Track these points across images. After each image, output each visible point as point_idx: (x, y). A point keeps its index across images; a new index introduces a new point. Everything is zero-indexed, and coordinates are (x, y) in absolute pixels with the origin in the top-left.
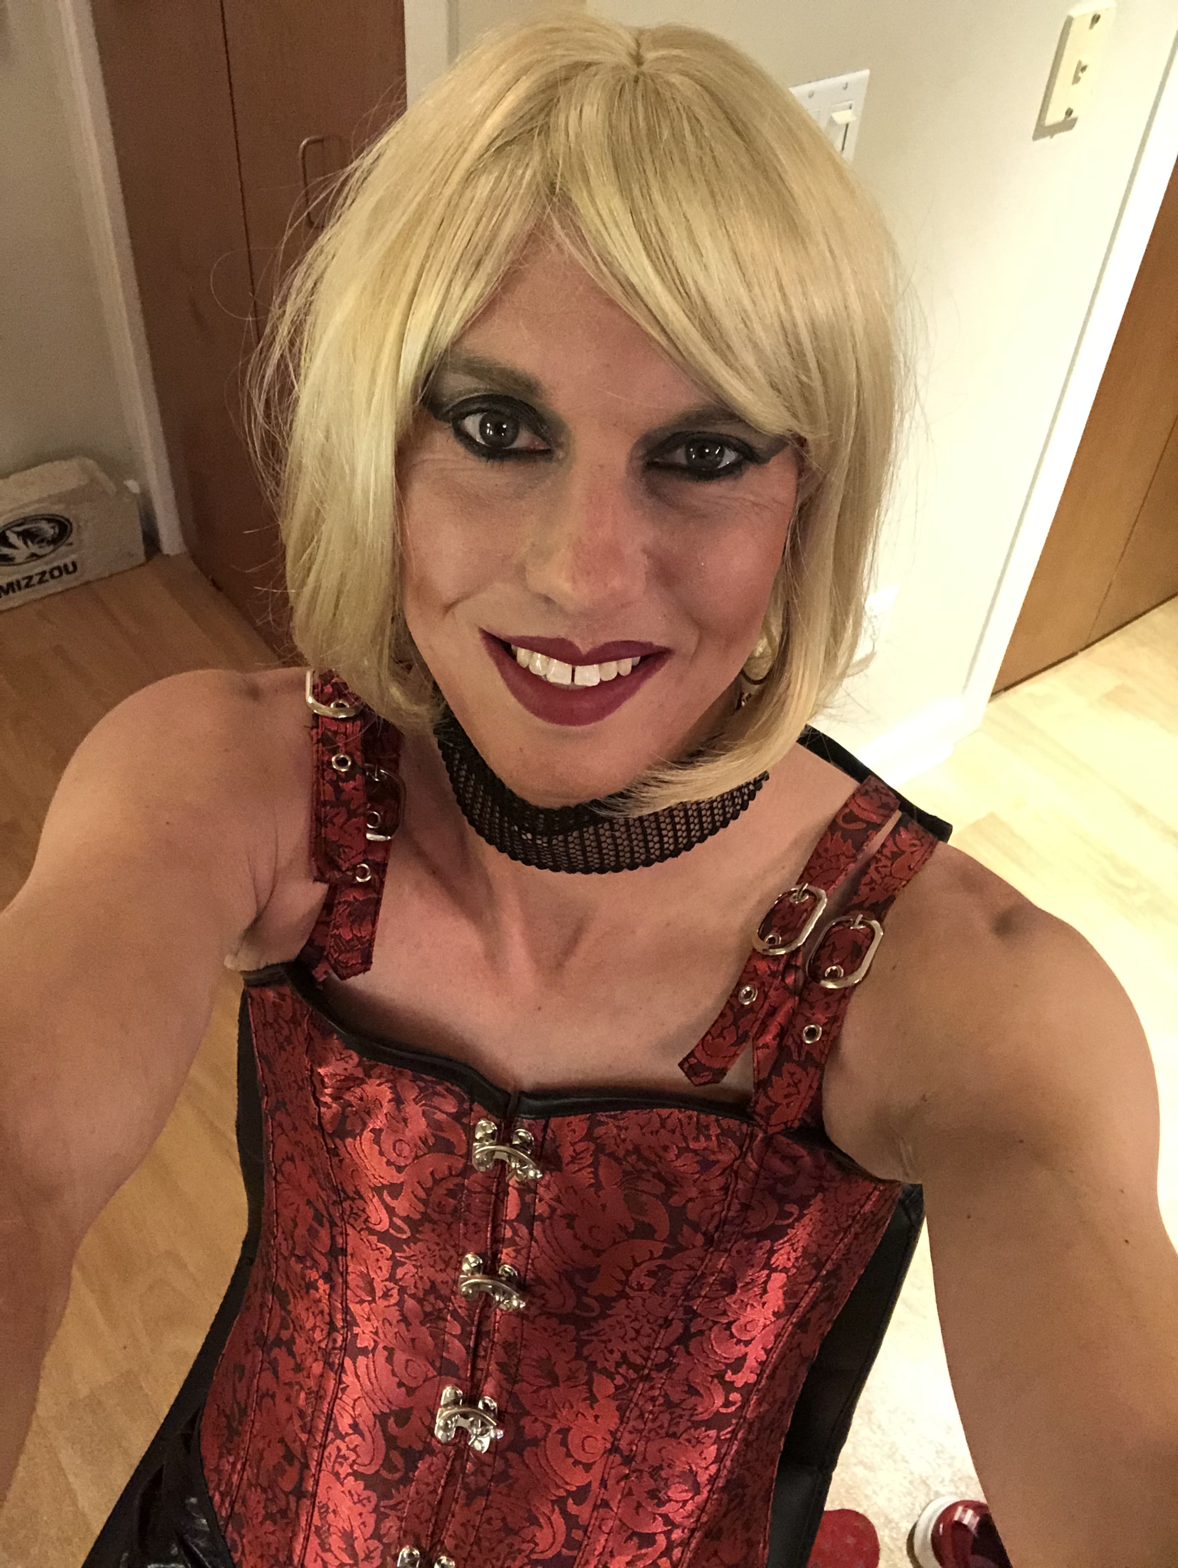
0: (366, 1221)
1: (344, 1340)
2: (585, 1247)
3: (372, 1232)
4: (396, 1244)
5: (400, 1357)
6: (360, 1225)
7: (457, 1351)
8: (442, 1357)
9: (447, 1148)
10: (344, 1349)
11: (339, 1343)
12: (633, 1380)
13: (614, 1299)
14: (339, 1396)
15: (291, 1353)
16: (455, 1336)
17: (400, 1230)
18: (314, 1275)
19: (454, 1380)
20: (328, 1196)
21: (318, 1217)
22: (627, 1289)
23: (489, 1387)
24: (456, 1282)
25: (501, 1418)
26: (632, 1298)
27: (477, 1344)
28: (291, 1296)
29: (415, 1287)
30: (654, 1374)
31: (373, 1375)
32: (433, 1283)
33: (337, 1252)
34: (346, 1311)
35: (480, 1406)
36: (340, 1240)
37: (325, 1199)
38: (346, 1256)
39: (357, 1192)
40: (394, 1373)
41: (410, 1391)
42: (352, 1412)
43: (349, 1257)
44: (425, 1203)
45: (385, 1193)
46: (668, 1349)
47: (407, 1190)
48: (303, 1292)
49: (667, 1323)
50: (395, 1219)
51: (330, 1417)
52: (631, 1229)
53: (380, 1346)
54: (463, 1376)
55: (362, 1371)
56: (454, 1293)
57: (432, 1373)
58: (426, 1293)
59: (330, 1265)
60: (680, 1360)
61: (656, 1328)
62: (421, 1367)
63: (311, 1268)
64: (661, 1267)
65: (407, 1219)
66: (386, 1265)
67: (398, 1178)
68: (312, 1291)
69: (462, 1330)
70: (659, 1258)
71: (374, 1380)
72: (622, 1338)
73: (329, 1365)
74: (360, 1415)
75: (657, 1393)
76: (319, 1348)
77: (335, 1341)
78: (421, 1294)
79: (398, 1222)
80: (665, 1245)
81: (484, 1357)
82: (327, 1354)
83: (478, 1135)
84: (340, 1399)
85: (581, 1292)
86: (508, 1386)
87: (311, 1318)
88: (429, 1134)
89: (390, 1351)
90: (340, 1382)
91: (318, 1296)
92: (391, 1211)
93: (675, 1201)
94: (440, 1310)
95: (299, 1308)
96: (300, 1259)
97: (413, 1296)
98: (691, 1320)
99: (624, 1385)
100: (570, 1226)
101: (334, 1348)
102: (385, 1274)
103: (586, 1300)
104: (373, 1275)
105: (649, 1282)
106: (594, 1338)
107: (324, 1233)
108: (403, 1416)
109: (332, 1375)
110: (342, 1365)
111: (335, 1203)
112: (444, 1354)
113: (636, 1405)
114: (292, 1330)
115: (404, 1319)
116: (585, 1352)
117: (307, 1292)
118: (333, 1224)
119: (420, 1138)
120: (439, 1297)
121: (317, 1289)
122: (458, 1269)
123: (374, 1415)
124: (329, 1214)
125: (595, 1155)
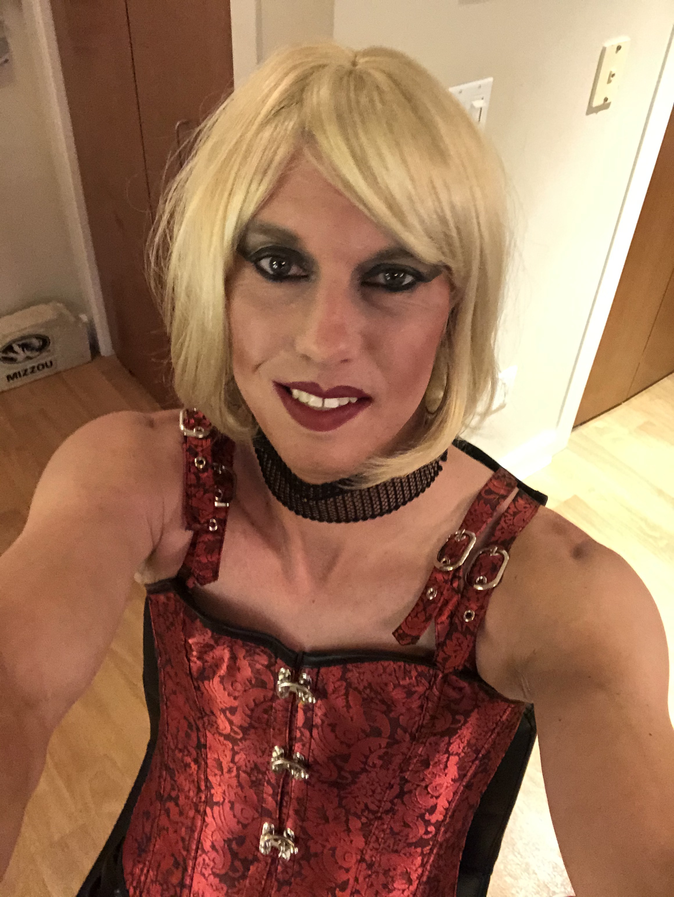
0: (217, 728)
1: (206, 797)
2: (342, 743)
3: (221, 734)
4: (234, 742)
5: (238, 807)
6: (213, 730)
7: (270, 803)
8: (262, 806)
9: (262, 685)
10: (206, 802)
11: (203, 799)
12: (372, 820)
13: (361, 773)
14: (204, 828)
15: (177, 805)
16: (270, 795)
17: (236, 733)
18: (188, 760)
19: (269, 819)
20: (196, 715)
21: (190, 726)
22: (367, 767)
23: (289, 823)
24: (269, 763)
25: (296, 841)
26: (370, 772)
27: (282, 799)
28: (176, 773)
29: (246, 766)
30: (384, 816)
31: (223, 818)
32: (256, 765)
33: (201, 746)
34: (207, 780)
35: (285, 835)
36: (202, 740)
37: (194, 715)
38: (206, 749)
39: (212, 713)
40: (235, 816)
41: (245, 826)
42: (211, 839)
43: (208, 750)
44: (250, 717)
45: (228, 712)
46: (392, 802)
47: (240, 710)
48: (183, 769)
49: (391, 786)
50: (234, 727)
51: (199, 841)
52: (368, 731)
53: (226, 801)
54: (275, 818)
55: (216, 815)
56: (267, 769)
57: (256, 815)
58: (252, 769)
59: (198, 754)
60: (399, 808)
61: (385, 789)
62: (250, 813)
63: (187, 756)
64: (386, 753)
65: (241, 727)
66: (229, 754)
67: (236, 703)
68: (188, 769)
69: (274, 791)
70: (386, 747)
71: (224, 821)
72: (365, 795)
73: (198, 811)
74: (216, 840)
75: (385, 826)
76: (192, 802)
77: (201, 798)
78: (249, 770)
79: (236, 729)
80: (389, 740)
81: (286, 807)
82: (196, 805)
83: (281, 677)
84: (205, 831)
85: (340, 769)
86: (300, 824)
87: (188, 785)
88: (252, 677)
89: (232, 804)
90: (204, 821)
91: (191, 772)
92: (231, 723)
93: (392, 715)
94: (260, 780)
95: (181, 779)
96: (181, 751)
97: (245, 772)
98: (404, 784)
99: (367, 823)
100: (333, 731)
101: (200, 802)
102: (229, 758)
103: (343, 773)
104: (221, 759)
105: (379, 762)
106: (350, 796)
107: (194, 736)
108: (241, 840)
109: (200, 817)
110: (205, 811)
111: (199, 718)
112: (264, 805)
113: (374, 834)
114: (177, 791)
115: (240, 785)
116: (344, 804)
117: (185, 770)
118: (198, 729)
119: (247, 679)
120: (259, 772)
121: (190, 767)
122: (271, 756)
123: (224, 840)
124: (196, 724)
125: (346, 689)
